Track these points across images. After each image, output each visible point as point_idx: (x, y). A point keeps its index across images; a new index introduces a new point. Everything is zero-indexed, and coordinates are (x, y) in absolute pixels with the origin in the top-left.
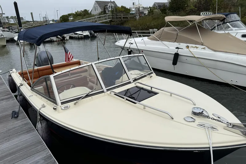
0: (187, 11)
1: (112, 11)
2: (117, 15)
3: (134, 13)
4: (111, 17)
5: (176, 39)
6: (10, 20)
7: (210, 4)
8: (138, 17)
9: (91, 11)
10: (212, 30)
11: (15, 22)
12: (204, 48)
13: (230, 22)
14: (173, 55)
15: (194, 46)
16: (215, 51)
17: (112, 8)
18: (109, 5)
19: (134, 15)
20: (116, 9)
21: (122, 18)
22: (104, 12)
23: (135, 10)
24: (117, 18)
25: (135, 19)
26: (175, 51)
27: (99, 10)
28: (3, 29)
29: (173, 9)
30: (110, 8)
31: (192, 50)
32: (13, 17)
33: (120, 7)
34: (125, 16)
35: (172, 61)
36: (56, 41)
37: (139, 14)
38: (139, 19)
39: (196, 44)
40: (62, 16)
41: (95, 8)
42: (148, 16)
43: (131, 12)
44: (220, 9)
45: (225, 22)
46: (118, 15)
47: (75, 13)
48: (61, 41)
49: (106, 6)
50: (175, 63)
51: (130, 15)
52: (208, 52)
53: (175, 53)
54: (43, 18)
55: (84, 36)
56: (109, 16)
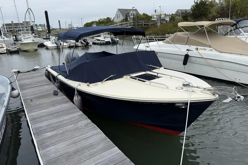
0: (209, 17)
1: (134, 19)
2: (138, 22)
3: (156, 20)
4: (133, 24)
5: (187, 42)
6: (38, 27)
7: (234, 11)
8: (159, 24)
9: (113, 19)
10: (225, 35)
11: (43, 29)
12: (211, 50)
13: (242, 27)
14: (184, 56)
15: (202, 48)
16: (221, 52)
17: (134, 16)
18: (131, 13)
19: (155, 22)
20: (138, 17)
21: (143, 25)
22: (126, 20)
23: (156, 17)
24: (138, 25)
25: (156, 26)
26: (186, 52)
27: (122, 18)
28: (35, 35)
29: (195, 15)
30: (131, 16)
31: (200, 51)
32: (41, 25)
33: (142, 14)
34: (146, 23)
35: (183, 62)
36: (81, 46)
37: (160, 20)
38: (160, 26)
39: (204, 47)
40: (86, 24)
41: (117, 16)
42: (169, 23)
43: (152, 19)
44: (244, 15)
45: (238, 27)
46: (140, 22)
47: (98, 21)
48: (85, 46)
49: (128, 13)
50: (185, 63)
51: (151, 22)
52: (214, 53)
53: (186, 54)
54: (69, 25)
55: (106, 42)
56: (130, 23)
